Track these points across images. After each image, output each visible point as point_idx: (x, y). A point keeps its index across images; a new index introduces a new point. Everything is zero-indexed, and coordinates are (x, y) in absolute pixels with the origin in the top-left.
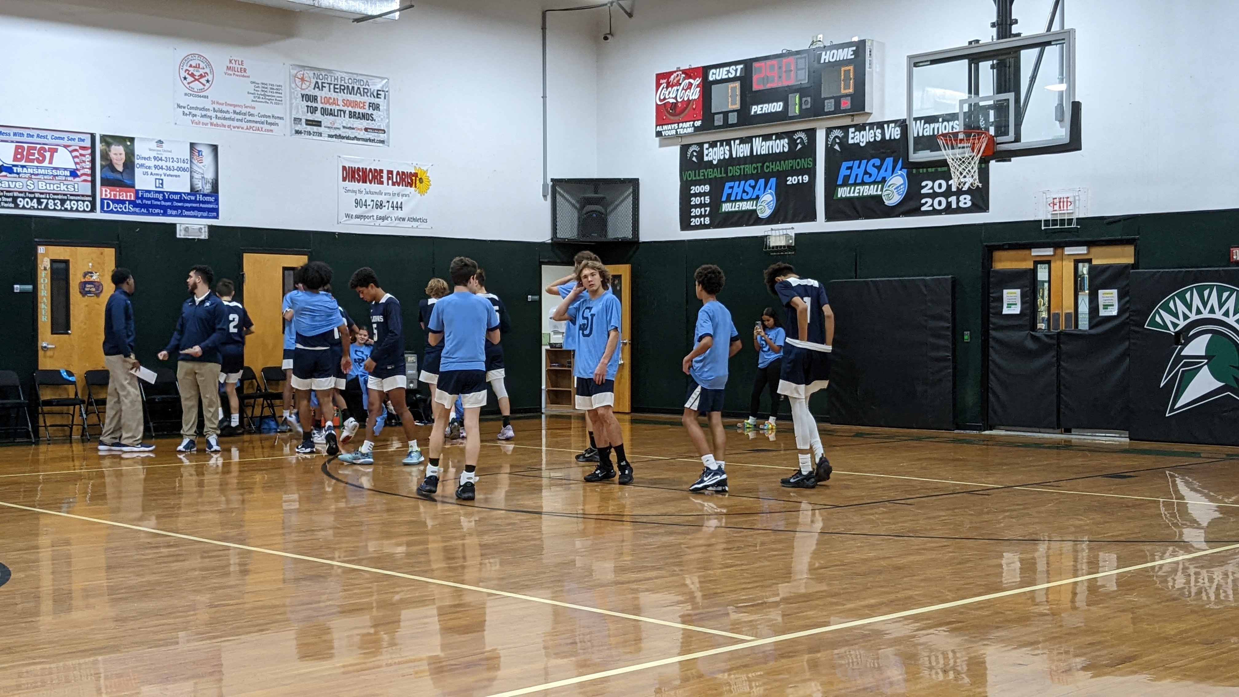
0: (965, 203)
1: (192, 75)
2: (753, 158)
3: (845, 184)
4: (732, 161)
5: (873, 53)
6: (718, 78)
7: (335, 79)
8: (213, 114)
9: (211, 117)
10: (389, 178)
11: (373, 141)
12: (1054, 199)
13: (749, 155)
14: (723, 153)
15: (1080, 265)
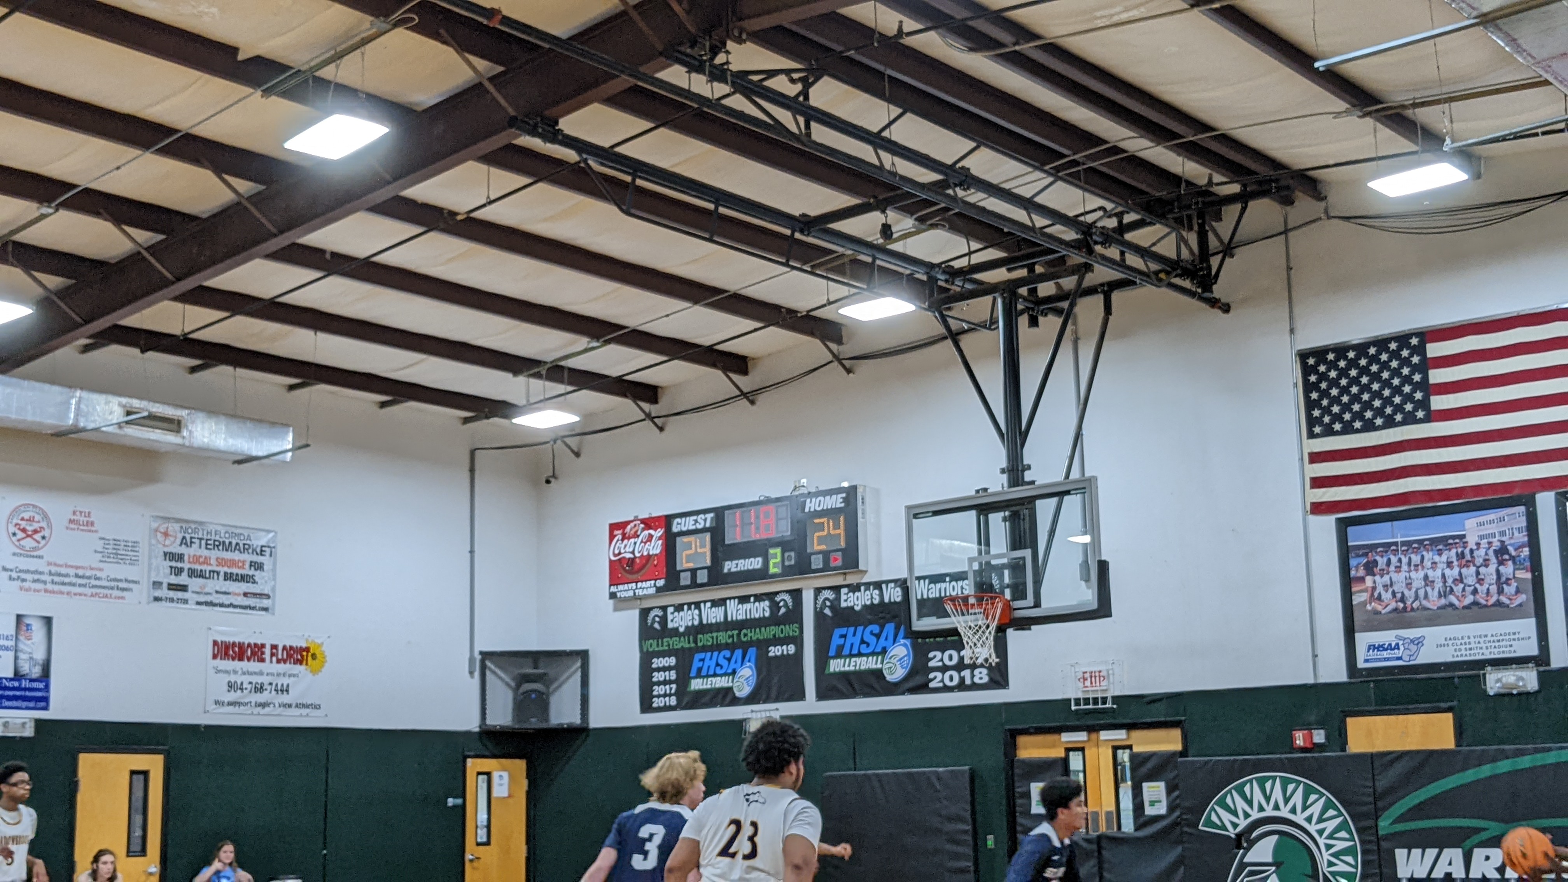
0: (981, 678)
1: (24, 530)
2: (727, 625)
3: (838, 655)
4: (702, 628)
5: (867, 500)
6: (684, 529)
7: (208, 533)
8: (48, 578)
9: (45, 582)
10: (272, 655)
11: (253, 608)
12: (1085, 673)
13: (722, 620)
14: (691, 618)
15: (1120, 752)
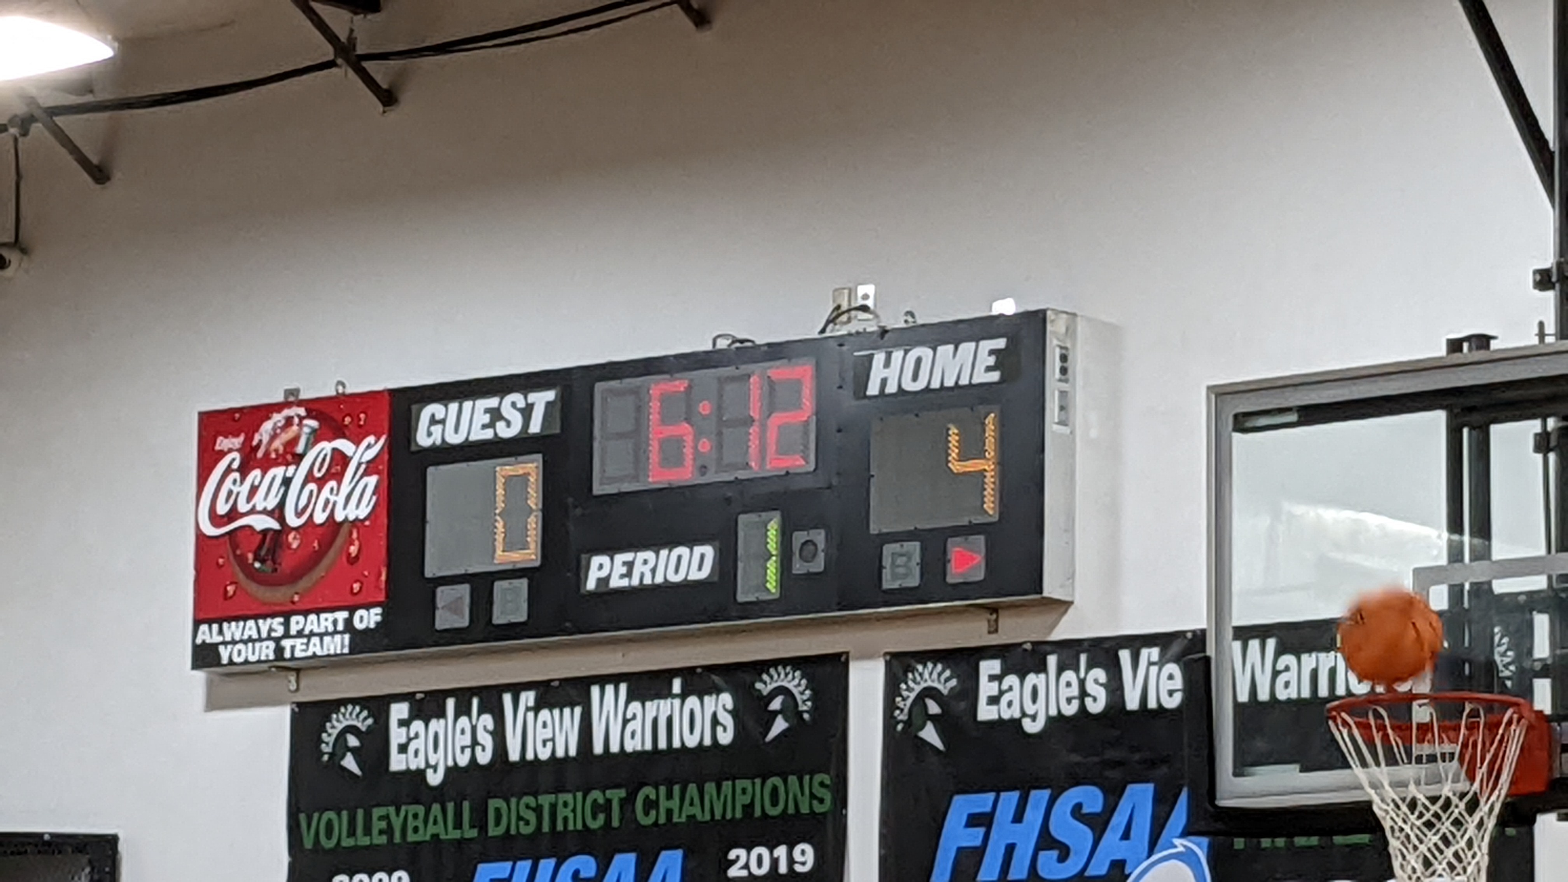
2: (588, 769)
4: (503, 777)
5: (1079, 363)
6: (454, 439)
13: (573, 752)
14: (467, 740)
